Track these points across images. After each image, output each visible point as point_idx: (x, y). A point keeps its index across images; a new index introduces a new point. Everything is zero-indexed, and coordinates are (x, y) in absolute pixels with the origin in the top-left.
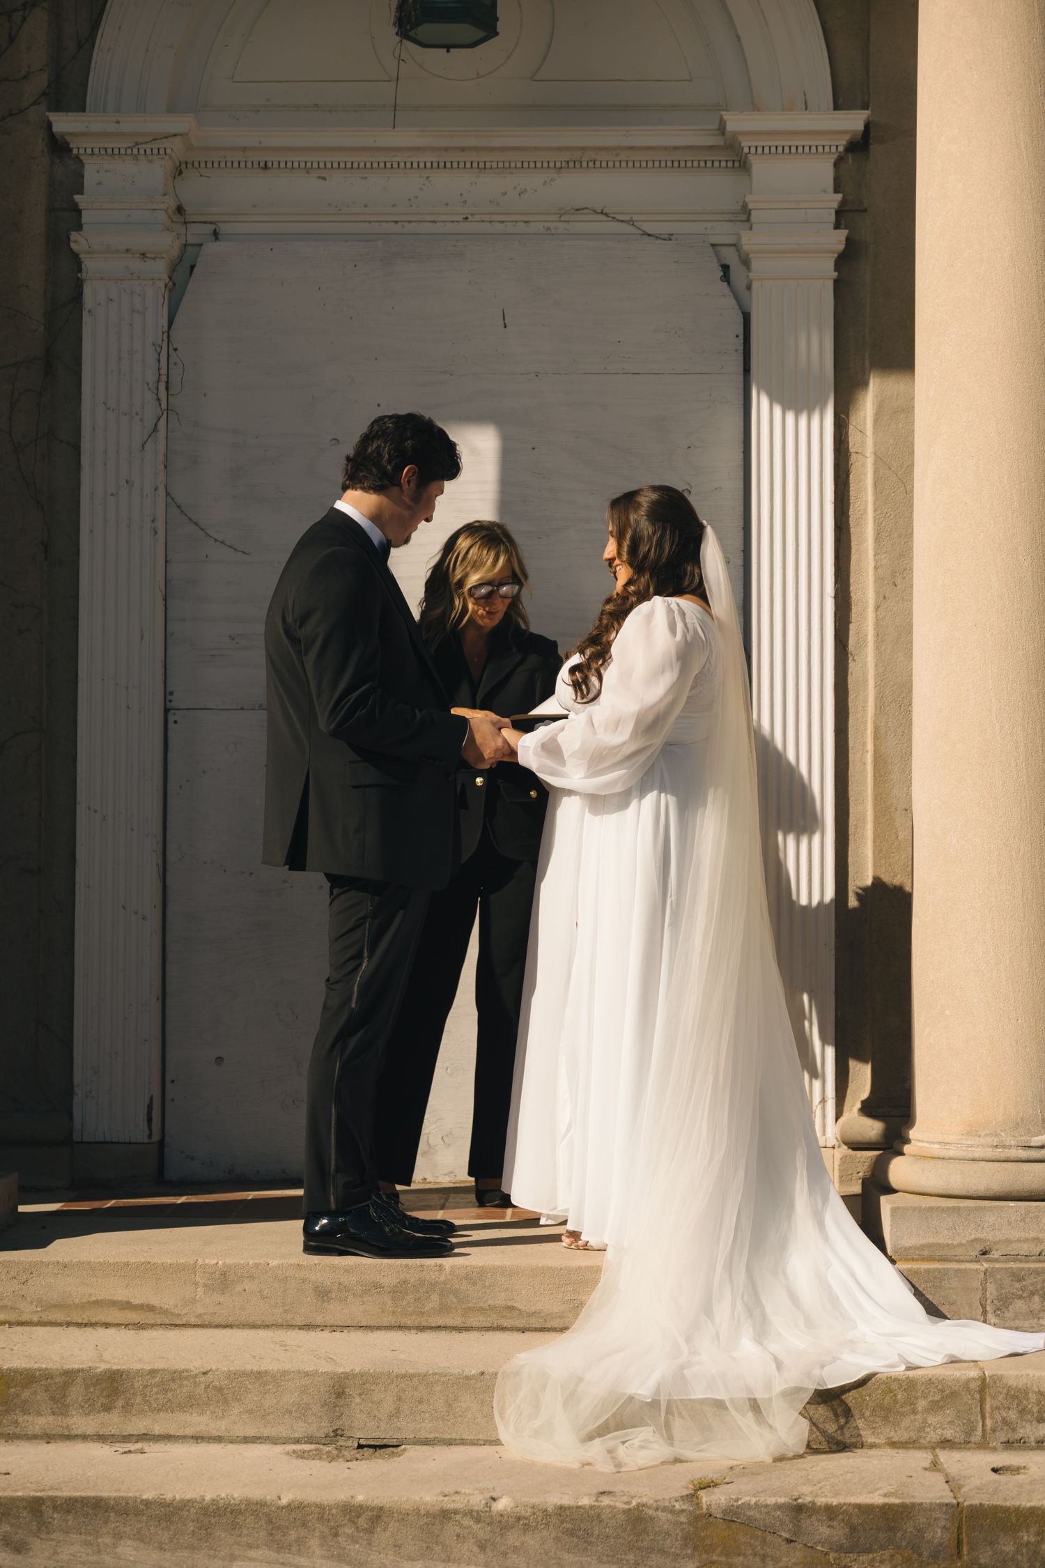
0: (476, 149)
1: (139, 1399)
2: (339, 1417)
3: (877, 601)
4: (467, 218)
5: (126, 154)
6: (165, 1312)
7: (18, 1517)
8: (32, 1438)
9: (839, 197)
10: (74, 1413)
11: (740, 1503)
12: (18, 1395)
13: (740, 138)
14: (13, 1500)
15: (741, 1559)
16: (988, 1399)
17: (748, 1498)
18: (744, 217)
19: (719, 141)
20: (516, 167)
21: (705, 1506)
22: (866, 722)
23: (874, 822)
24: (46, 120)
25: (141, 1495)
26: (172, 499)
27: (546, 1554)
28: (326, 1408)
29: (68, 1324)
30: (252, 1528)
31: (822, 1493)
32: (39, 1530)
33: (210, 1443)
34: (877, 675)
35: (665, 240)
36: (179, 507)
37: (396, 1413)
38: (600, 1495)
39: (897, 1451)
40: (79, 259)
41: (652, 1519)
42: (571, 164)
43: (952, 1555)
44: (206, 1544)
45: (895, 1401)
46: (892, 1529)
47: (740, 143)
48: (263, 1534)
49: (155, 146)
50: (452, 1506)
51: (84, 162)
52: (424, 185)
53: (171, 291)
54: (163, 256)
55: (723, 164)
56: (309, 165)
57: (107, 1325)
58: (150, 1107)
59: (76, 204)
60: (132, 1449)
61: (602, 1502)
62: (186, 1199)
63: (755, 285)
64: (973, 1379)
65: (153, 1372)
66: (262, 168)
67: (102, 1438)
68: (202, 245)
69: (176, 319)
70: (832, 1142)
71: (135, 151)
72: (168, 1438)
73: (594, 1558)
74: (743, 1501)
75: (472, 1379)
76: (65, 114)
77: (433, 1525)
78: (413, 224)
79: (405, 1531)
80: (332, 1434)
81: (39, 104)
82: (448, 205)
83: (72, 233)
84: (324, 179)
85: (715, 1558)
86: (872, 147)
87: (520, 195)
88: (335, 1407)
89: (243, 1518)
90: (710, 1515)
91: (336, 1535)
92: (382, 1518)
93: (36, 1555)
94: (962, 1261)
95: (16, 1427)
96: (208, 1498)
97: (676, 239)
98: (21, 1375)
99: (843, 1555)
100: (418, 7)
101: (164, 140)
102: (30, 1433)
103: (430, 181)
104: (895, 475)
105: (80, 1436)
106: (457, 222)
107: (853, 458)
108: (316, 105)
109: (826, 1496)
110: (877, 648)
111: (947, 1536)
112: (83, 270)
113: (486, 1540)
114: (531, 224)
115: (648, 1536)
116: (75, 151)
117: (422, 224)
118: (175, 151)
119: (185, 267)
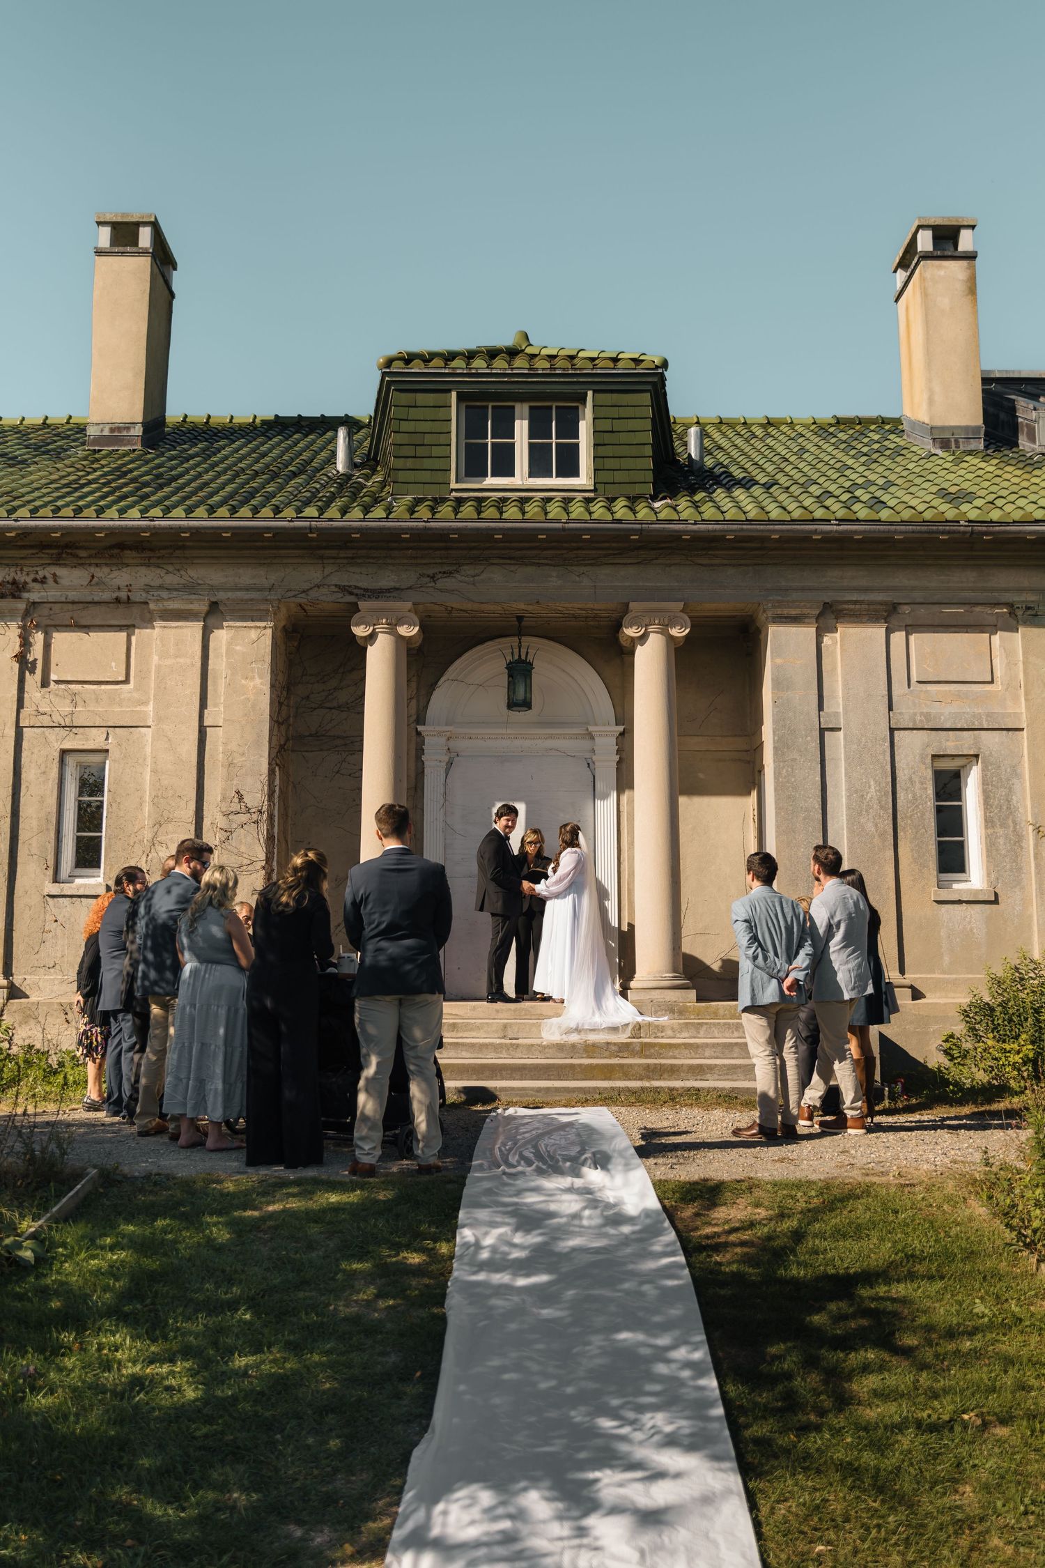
0: (525, 734)
4: (523, 751)
5: (436, 736)
9: (617, 747)
11: (595, 1043)
18: (593, 752)
19: (587, 733)
20: (534, 738)
21: (588, 1043)
24: (416, 727)
26: (447, 823)
35: (573, 757)
36: (449, 825)
40: (424, 762)
42: (549, 738)
47: (592, 733)
49: (442, 733)
51: (425, 738)
52: (512, 743)
53: (447, 770)
54: (445, 761)
55: (588, 738)
56: (482, 738)
59: (423, 748)
63: (596, 769)
66: (470, 738)
68: (454, 758)
69: (448, 777)
76: (422, 726)
78: (508, 753)
81: (414, 723)
82: (517, 748)
83: (423, 756)
84: (486, 741)
86: (625, 734)
87: (536, 745)
94: (647, 1003)
97: (576, 757)
100: (512, 702)
101: (445, 732)
104: (632, 817)
106: (520, 752)
107: (621, 812)
108: (484, 723)
109: (612, 1041)
112: (425, 765)
114: (539, 753)
116: (423, 736)
117: (511, 753)
118: (448, 734)
119: (450, 764)
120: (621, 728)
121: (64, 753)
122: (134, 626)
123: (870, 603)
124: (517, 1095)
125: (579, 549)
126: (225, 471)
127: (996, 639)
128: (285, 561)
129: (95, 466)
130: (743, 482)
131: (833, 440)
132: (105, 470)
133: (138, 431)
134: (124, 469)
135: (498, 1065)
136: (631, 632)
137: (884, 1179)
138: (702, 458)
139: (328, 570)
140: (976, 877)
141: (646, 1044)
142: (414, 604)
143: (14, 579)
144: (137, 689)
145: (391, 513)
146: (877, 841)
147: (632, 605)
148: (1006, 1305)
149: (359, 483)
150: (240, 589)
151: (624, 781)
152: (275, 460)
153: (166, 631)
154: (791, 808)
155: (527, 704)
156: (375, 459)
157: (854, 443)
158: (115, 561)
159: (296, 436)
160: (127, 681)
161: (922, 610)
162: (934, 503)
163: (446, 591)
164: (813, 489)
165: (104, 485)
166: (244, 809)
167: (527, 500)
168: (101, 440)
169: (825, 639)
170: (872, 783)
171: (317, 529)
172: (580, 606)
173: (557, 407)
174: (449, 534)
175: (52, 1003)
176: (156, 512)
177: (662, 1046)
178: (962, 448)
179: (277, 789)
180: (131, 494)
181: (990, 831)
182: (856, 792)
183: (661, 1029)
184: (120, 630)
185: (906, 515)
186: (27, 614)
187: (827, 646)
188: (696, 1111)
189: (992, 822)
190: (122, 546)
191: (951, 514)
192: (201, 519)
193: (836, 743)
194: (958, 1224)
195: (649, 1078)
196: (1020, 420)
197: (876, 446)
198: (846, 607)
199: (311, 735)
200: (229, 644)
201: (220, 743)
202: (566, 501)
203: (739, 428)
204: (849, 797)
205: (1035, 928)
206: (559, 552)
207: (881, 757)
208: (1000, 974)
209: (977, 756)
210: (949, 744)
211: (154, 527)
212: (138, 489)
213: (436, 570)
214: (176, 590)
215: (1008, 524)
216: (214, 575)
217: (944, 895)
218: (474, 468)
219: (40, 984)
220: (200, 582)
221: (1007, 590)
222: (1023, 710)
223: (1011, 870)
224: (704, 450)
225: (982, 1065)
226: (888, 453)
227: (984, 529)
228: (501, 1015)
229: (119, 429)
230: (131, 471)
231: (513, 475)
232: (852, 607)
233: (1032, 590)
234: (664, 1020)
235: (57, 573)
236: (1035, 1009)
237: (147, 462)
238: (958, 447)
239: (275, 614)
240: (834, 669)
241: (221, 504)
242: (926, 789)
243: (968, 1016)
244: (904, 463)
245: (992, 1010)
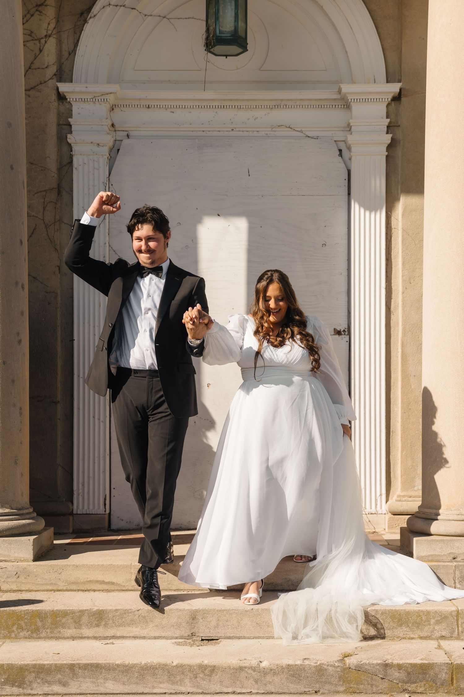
0: (237, 100)
1: (111, 622)
2: (194, 628)
3: (403, 290)
4: (233, 130)
5: (90, 101)
6: (119, 585)
7: (64, 672)
8: (66, 639)
9: (388, 120)
10: (84, 628)
11: (362, 663)
12: (60, 621)
13: (347, 95)
14: (62, 665)
15: (363, 686)
16: (460, 619)
17: (365, 661)
18: (348, 129)
19: (338, 97)
20: (253, 108)
21: (347, 664)
22: (398, 340)
23: (402, 381)
24: (56, 86)
25: (115, 662)
26: (112, 248)
27: (283, 684)
28: (188, 624)
29: (78, 590)
30: (161, 675)
31: (396, 658)
32: (73, 677)
33: (140, 639)
34: (403, 321)
35: (315, 139)
36: (114, 251)
37: (217, 626)
38: (304, 660)
39: (422, 640)
40: (71, 146)
41: (326, 670)
42: (276, 107)
43: (449, 684)
44: (143, 682)
45: (422, 620)
46: (425, 674)
47: (347, 97)
48: (166, 677)
49: (102, 97)
50: (244, 665)
51: (73, 104)
52: (215, 115)
53: (109, 160)
54: (107, 145)
55: (340, 106)
56: (167, 106)
57: (94, 591)
58: (105, 499)
59: (69, 122)
60: (108, 642)
61: (305, 663)
62: (122, 537)
63: (353, 158)
64: (454, 611)
65: (116, 610)
66: (147, 108)
67: (95, 638)
68: (122, 140)
69: (112, 172)
70: (384, 512)
71: (94, 100)
72: (123, 637)
73: (302, 686)
74: (363, 662)
75: (248, 612)
76: (64, 83)
77: (236, 673)
78: (210, 132)
79: (224, 675)
80: (191, 635)
81: (53, 79)
82: (225, 124)
83: (68, 135)
84: (173, 112)
85: (352, 686)
86: (402, 99)
87: (255, 120)
88: (192, 624)
89: (158, 671)
90: (350, 668)
91: (196, 677)
92: (215, 670)
93: (72, 687)
94: (445, 562)
95: (60, 634)
96: (143, 663)
97: (320, 139)
98: (62, 612)
99: (405, 684)
100: (215, 38)
101: (106, 95)
102: (65, 636)
103: (217, 114)
104: (411, 238)
105: (87, 637)
106: (229, 131)
107: (393, 231)
108: (169, 81)
109: (397, 660)
110: (403, 309)
111: (447, 676)
112: (73, 151)
113: (258, 679)
114: (260, 132)
115: (324, 677)
116: (68, 100)
117: (214, 132)
118: (112, 99)
119: (115, 150)
151: (399, 177)
155: (239, 42)
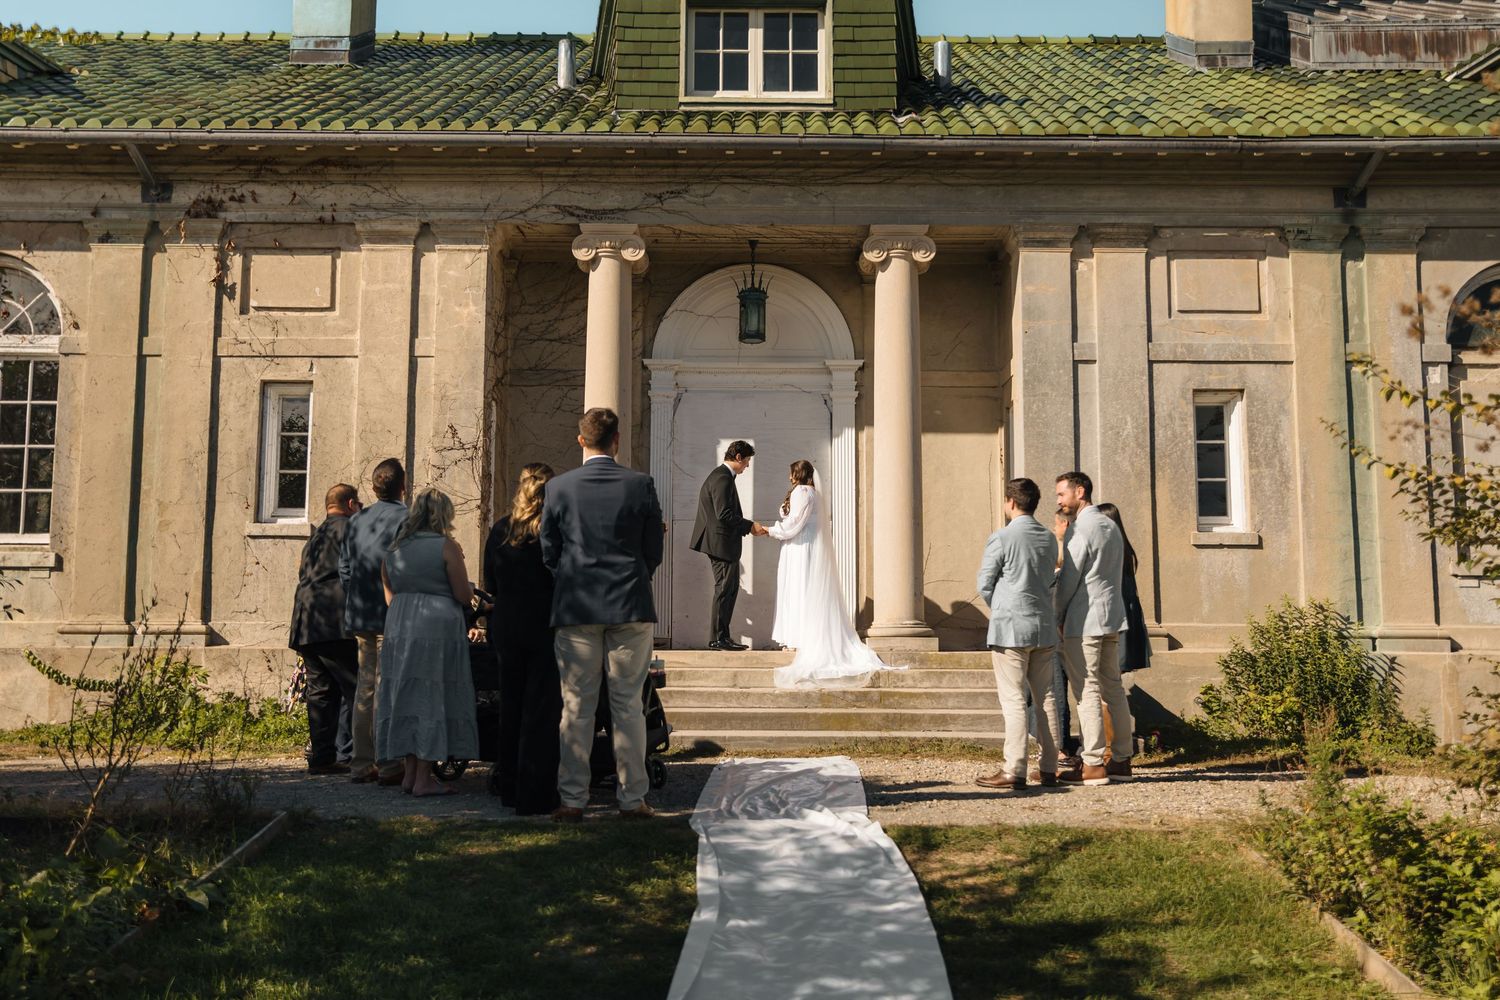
0: (758, 368)
4: (755, 387)
5: (663, 370)
9: (856, 383)
13: (829, 367)
18: (830, 388)
19: (824, 367)
20: (768, 373)
24: (644, 361)
35: (809, 393)
36: (676, 465)
40: (650, 398)
42: (783, 373)
49: (671, 368)
51: (652, 372)
53: (674, 406)
54: (673, 397)
55: (825, 373)
56: (712, 372)
59: (649, 383)
63: (834, 406)
66: (699, 373)
68: (682, 394)
69: (675, 414)
71: (666, 369)
76: (647, 359)
78: (740, 389)
81: (643, 357)
82: (750, 383)
83: (648, 391)
84: (716, 376)
86: (864, 370)
87: (769, 381)
97: (812, 393)
100: (745, 334)
101: (673, 366)
103: (745, 377)
104: (871, 457)
106: (752, 388)
107: (860, 452)
112: (651, 401)
114: (773, 389)
116: (649, 369)
117: (743, 389)
118: (676, 368)
119: (678, 400)
120: (860, 363)
121: (265, 384)
122: (339, 249)
123: (1130, 226)
124: (747, 745)
125: (816, 166)
126: (439, 85)
127: (1265, 264)
128: (501, 179)
129: (298, 80)
130: (994, 99)
131: (1090, 59)
132: (309, 84)
133: (345, 45)
134: (329, 83)
135: (726, 714)
136: (872, 256)
137: (1146, 827)
138: (949, 74)
139: (547, 190)
140: (1239, 519)
141: (885, 693)
142: (640, 226)
143: (210, 197)
144: (343, 316)
145: (614, 126)
146: (1133, 480)
147: (874, 228)
148: (1286, 957)
149: (582, 98)
150: (453, 210)
151: (863, 417)
152: (491, 76)
153: (374, 254)
154: (1041, 445)
155: (760, 336)
156: (599, 75)
157: (1113, 62)
158: (318, 178)
159: (515, 54)
160: (332, 308)
161: (1183, 234)
162: (1201, 118)
163: (675, 212)
164: (1069, 104)
165: (307, 98)
166: (457, 445)
167: (761, 114)
168: (305, 54)
169: (1080, 265)
170: (1129, 419)
171: (536, 143)
172: (817, 229)
173: (795, 15)
174: (676, 150)
175: (254, 650)
176: (362, 124)
177: (902, 695)
178: (1229, 66)
179: (494, 425)
180: (336, 107)
181: (1255, 471)
182: (1111, 429)
183: (902, 678)
184: (325, 253)
185: (1170, 129)
186: (223, 235)
187: (1082, 273)
188: (938, 762)
189: (1257, 461)
190: (326, 162)
191: (1218, 128)
192: (410, 132)
193: (1091, 376)
194: (1230, 872)
195: (888, 729)
196: (1293, 35)
197: (1136, 65)
198: (1103, 230)
199: (530, 369)
200: (442, 268)
201: (432, 373)
202: (804, 117)
203: (989, 48)
204: (1104, 434)
205: (1302, 574)
206: (794, 170)
207: (1138, 392)
208: (1264, 623)
209: (1242, 391)
210: (1212, 377)
211: (360, 140)
212: (343, 102)
213: (664, 190)
214: (384, 210)
215: (1281, 139)
216: (424, 194)
217: (1205, 539)
218: (705, 79)
219: (242, 630)
220: (410, 201)
221: (1277, 212)
222: (1293, 343)
223: (1277, 513)
224: (951, 69)
225: (1242, 718)
226: (1149, 71)
227: (1255, 144)
228: (730, 664)
229: (325, 43)
230: (337, 85)
231: (746, 88)
232: (1109, 230)
233: (1305, 212)
234: (904, 668)
235: (257, 191)
236: (1300, 660)
237: (354, 77)
238: (1225, 64)
239: (491, 236)
240: (1090, 297)
241: (432, 118)
242: (1186, 426)
243: (1228, 667)
244: (1167, 80)
245: (1254, 660)
